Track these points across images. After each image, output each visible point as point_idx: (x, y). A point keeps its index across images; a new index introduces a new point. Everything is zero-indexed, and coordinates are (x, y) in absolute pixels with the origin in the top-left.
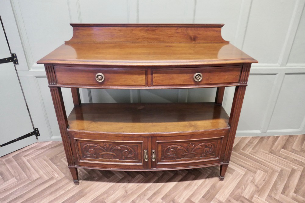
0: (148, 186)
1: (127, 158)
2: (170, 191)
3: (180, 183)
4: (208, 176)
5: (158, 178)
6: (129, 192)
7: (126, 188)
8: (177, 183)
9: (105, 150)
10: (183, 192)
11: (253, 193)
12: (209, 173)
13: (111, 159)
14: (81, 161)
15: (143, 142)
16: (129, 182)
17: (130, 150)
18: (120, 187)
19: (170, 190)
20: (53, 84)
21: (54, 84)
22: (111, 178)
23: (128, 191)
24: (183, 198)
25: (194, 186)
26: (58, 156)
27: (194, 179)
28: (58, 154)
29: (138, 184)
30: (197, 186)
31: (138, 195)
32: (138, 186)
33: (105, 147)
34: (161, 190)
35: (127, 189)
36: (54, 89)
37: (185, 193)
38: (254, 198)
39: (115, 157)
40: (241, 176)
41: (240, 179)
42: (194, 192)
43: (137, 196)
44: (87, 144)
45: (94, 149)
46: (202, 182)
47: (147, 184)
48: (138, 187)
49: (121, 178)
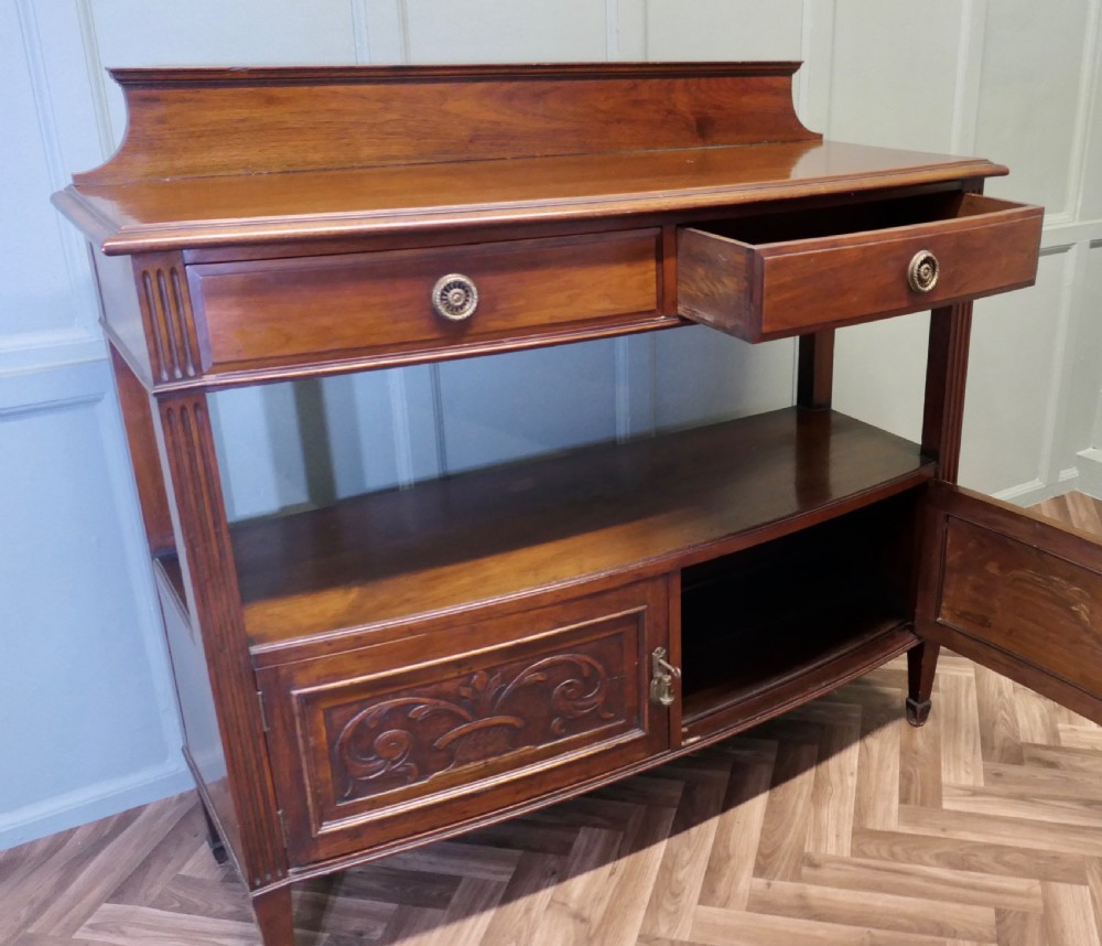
0: (661, 855)
1: (573, 725)
2: (766, 833)
3: (779, 790)
4: (862, 729)
5: (675, 810)
6: (597, 914)
7: (564, 904)
8: (770, 796)
9: (463, 712)
10: (817, 817)
11: (1047, 720)
12: (857, 715)
13: (493, 755)
14: (330, 827)
15: (647, 609)
16: (562, 876)
17: (586, 673)
18: (533, 914)
19: (763, 829)
20: (178, 374)
21: (186, 376)
22: (455, 899)
23: (586, 914)
24: (837, 836)
25: (842, 781)
26: (31, 930)
27: (824, 755)
28: (27, 924)
29: (608, 868)
30: (852, 774)
31: (645, 906)
32: (612, 874)
33: (464, 692)
34: (726, 848)
35: (573, 906)
36: (183, 409)
37: (828, 814)
38: (1061, 734)
39: (516, 737)
40: (968, 685)
41: (975, 693)
42: (858, 801)
43: (643, 913)
44: (363, 704)
45: (409, 724)
46: (860, 755)
47: (646, 850)
48: (616, 879)
49: (506, 878)
